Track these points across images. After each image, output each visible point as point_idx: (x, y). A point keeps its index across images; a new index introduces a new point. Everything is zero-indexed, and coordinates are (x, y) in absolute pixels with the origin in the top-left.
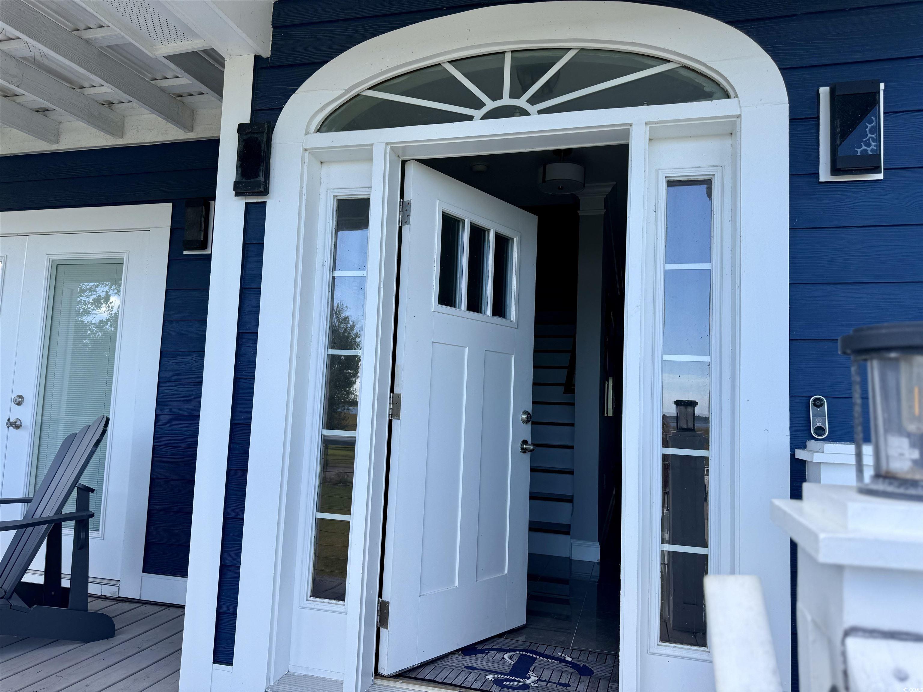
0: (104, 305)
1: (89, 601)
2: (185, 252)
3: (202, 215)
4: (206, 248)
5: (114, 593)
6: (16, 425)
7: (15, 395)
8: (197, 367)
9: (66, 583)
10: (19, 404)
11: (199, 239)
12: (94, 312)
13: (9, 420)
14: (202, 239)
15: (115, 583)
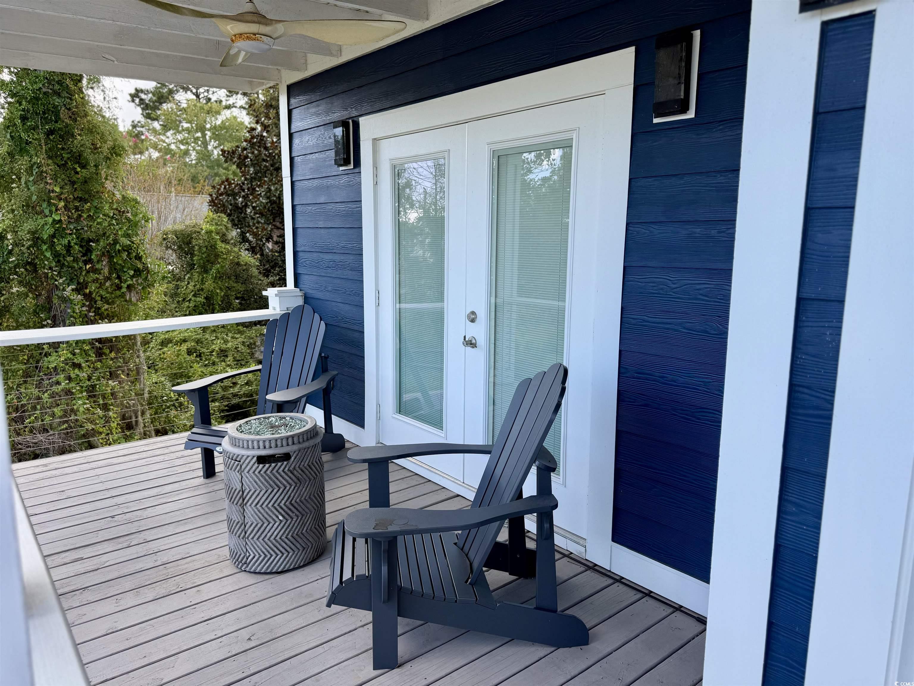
0: (545, 163)
1: (556, 558)
2: (656, 121)
3: (681, 57)
4: (688, 109)
5: (581, 553)
6: (471, 343)
7: (468, 312)
8: (675, 290)
9: (530, 545)
10: (473, 321)
11: (677, 98)
12: (537, 170)
13: (465, 337)
14: (682, 97)
15: (581, 542)
